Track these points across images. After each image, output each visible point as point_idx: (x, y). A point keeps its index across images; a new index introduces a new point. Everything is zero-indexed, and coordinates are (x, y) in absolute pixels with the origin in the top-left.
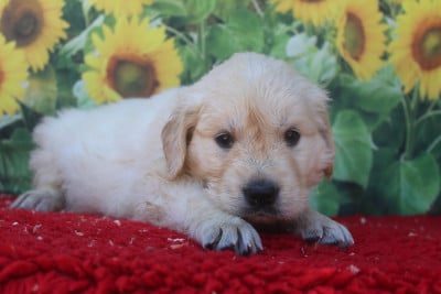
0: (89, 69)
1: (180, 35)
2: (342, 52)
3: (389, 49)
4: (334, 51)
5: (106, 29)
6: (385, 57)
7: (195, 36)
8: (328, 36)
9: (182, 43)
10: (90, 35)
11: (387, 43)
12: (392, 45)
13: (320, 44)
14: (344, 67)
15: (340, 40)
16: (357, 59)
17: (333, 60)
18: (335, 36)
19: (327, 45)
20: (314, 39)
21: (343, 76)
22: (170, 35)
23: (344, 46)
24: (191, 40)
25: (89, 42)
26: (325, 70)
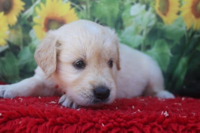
0: (35, 24)
1: (77, 6)
2: (158, 12)
3: (181, 9)
4: (154, 12)
5: (42, 5)
6: (179, 13)
7: (84, 7)
8: (151, 5)
9: (78, 10)
10: (35, 8)
11: (180, 6)
12: (183, 7)
13: (147, 8)
14: (159, 19)
15: (157, 6)
16: (165, 14)
17: (153, 16)
18: (154, 4)
19: (151, 9)
20: (144, 6)
21: (159, 24)
22: (72, 6)
23: (159, 9)
24: (83, 9)
25: (35, 12)
26: (150, 21)
